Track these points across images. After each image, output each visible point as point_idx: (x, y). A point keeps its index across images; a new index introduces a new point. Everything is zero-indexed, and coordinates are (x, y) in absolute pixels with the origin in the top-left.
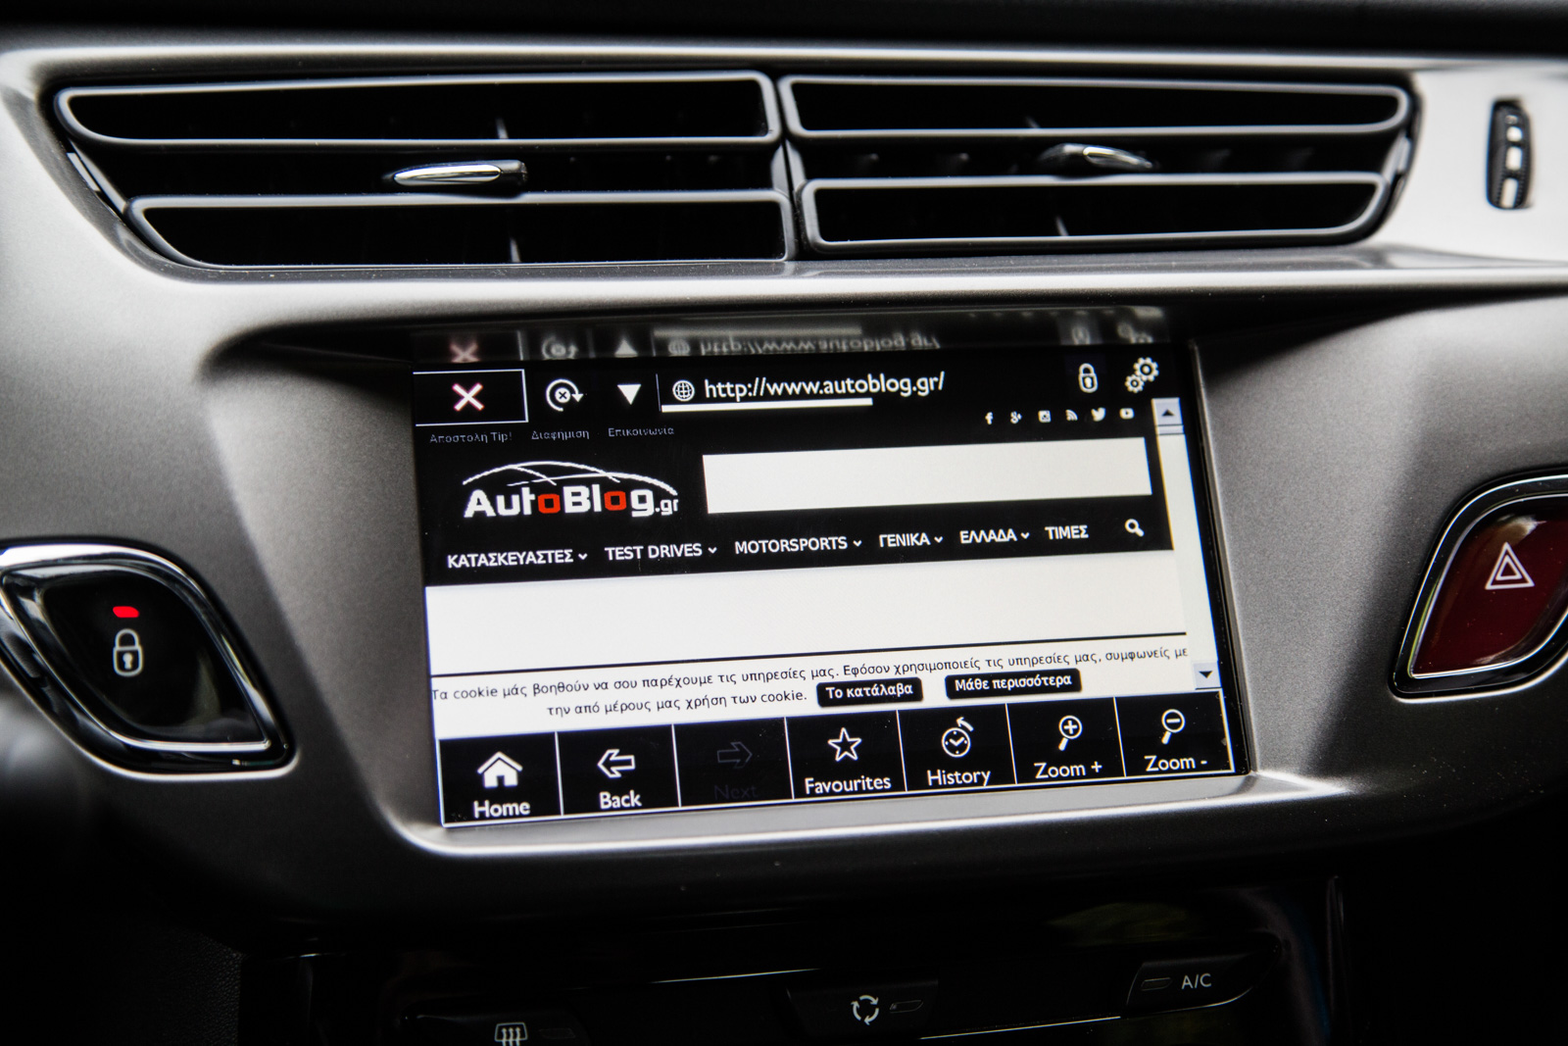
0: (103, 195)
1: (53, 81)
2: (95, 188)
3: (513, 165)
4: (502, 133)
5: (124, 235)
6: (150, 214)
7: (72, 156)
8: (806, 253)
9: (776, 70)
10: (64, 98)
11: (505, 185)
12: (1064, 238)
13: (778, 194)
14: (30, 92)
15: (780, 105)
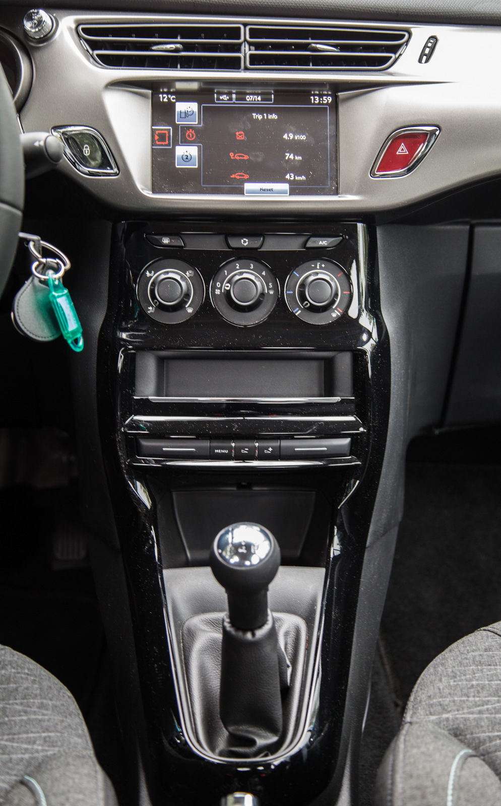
0: (88, 51)
1: (79, 23)
2: (85, 48)
3: (179, 46)
4: (179, 37)
5: (91, 60)
6: (98, 55)
7: (81, 41)
8: (246, 69)
9: (245, 25)
10: (80, 27)
11: (176, 50)
12: (311, 67)
13: (241, 55)
14: (73, 26)
15: (245, 33)
